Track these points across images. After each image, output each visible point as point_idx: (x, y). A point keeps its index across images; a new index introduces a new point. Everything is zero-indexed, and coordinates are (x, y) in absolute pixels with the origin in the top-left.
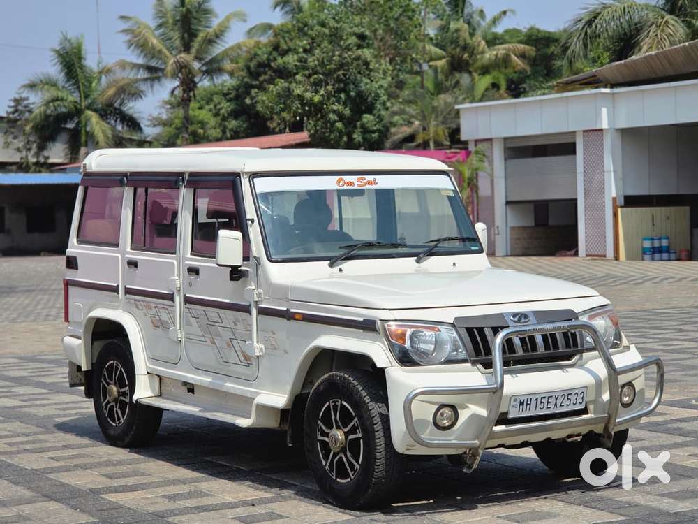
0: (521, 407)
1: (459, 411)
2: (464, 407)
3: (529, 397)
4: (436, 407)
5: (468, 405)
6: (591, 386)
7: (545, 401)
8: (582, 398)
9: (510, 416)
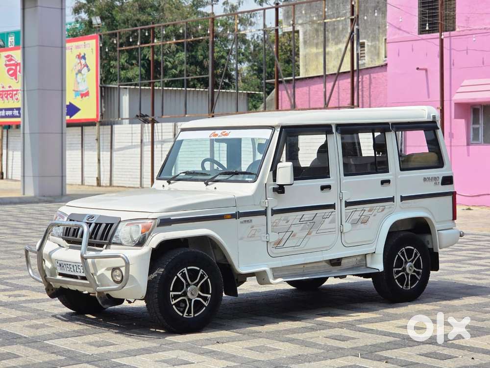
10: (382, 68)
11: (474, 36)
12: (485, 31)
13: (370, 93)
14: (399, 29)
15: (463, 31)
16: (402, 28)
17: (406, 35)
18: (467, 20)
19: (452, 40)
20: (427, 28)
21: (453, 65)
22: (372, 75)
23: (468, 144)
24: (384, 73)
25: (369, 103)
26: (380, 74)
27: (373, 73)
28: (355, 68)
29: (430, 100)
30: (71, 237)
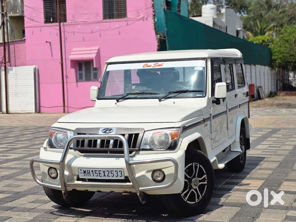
0: (85, 174)
3: (88, 169)
4: (48, 168)
6: (125, 168)
7: (98, 172)
8: (121, 174)
9: (80, 177)
10: (22, 42)
11: (79, 25)
12: (84, 23)
13: (15, 55)
14: (32, 20)
15: (71, 22)
16: (34, 20)
17: (37, 23)
18: (74, 16)
19: (65, 27)
20: (52, 20)
21: (66, 39)
22: (15, 45)
23: (77, 81)
24: (24, 44)
25: (14, 60)
26: (21, 44)
27: (16, 44)
28: (6, 41)
29: (52, 58)
30: (86, 148)
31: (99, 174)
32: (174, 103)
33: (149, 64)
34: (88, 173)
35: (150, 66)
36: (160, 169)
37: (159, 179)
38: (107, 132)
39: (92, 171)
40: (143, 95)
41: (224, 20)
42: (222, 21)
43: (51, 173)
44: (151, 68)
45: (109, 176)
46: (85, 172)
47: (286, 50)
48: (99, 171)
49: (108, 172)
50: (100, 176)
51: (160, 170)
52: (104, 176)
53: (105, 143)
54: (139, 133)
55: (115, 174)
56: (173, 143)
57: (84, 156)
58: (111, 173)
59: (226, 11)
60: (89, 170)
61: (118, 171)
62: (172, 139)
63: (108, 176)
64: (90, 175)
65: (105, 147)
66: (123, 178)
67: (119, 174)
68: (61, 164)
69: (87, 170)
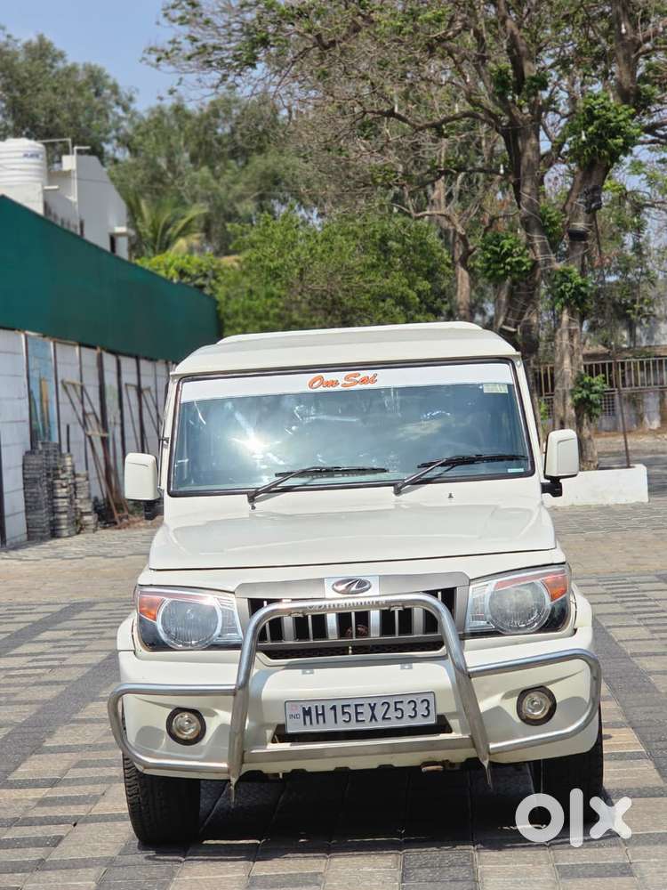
0: (308, 718)
1: (205, 718)
2: (213, 714)
3: (319, 705)
4: (169, 711)
5: (217, 711)
6: (444, 691)
7: (352, 711)
8: (427, 708)
9: (290, 731)
30: (289, 641)
31: (357, 713)
32: (450, 496)
33: (328, 377)
34: (318, 715)
35: (335, 383)
36: (541, 687)
37: (538, 714)
38: (354, 588)
39: (334, 708)
40: (333, 476)
41: (74, 198)
42: (70, 202)
43: (182, 729)
44: (338, 388)
45: (389, 718)
46: (307, 713)
47: (274, 306)
48: (356, 706)
49: (386, 706)
50: (357, 721)
51: (541, 689)
52: (371, 720)
53: (352, 621)
54: (455, 588)
55: (409, 711)
56: (556, 610)
57: (288, 667)
58: (396, 709)
59: (79, 164)
60: (323, 707)
61: (418, 702)
62: (553, 598)
63: (384, 718)
64: (324, 721)
65: (354, 635)
66: (432, 721)
67: (421, 709)
68: (240, 693)
69: (316, 707)
